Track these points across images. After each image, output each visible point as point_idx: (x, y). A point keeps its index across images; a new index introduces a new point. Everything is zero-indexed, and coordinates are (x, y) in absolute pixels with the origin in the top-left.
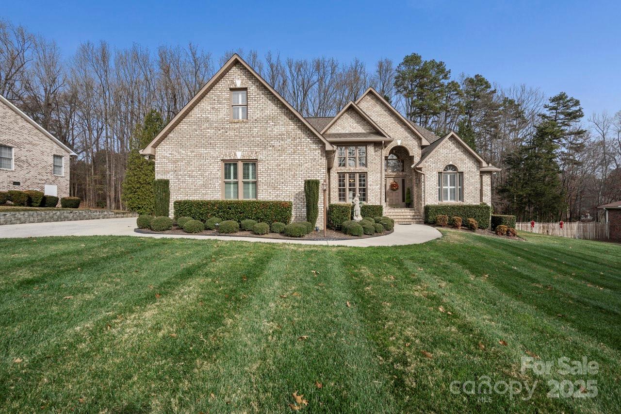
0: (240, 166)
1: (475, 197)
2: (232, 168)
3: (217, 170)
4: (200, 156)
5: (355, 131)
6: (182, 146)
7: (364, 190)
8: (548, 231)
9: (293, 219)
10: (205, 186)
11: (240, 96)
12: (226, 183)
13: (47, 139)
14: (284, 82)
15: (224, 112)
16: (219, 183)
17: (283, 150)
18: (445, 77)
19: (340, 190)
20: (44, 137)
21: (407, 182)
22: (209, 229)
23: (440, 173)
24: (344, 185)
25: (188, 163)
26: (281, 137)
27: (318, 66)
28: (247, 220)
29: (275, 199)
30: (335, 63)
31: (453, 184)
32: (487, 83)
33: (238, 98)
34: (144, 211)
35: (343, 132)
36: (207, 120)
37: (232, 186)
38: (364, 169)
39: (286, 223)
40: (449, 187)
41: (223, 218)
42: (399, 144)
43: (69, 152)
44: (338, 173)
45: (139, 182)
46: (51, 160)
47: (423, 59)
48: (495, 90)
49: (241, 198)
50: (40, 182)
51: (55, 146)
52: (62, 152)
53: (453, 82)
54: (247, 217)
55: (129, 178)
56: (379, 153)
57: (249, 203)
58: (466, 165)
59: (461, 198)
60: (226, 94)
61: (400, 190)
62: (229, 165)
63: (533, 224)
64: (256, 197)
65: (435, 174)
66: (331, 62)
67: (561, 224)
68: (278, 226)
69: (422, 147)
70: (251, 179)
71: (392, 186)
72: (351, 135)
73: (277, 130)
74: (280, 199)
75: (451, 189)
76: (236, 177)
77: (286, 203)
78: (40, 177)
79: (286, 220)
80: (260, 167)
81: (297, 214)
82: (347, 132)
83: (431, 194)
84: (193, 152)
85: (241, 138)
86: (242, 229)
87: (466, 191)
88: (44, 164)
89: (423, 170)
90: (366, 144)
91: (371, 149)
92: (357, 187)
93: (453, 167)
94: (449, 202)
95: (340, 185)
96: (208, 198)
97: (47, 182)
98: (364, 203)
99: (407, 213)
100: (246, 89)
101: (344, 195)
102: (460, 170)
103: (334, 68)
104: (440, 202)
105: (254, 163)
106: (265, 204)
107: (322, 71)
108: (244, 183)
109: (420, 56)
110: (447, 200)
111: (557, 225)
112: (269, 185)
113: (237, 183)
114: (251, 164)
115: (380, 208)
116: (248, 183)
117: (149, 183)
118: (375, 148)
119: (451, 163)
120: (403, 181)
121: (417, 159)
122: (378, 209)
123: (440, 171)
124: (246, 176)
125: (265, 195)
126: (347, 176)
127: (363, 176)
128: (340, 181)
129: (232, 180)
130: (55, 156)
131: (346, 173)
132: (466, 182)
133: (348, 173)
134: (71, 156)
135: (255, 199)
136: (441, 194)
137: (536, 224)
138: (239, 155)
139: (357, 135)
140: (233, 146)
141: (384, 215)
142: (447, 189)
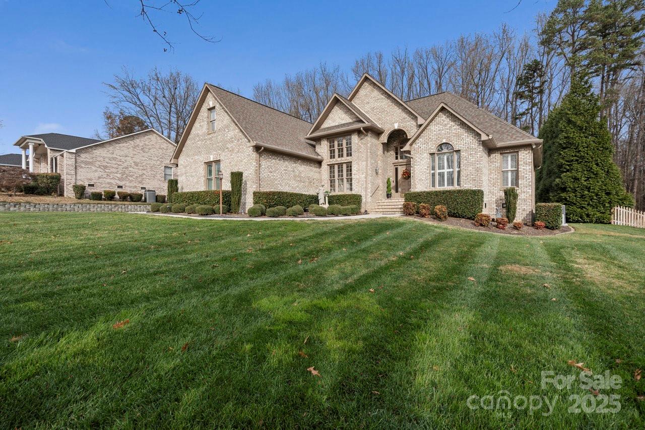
1: (475, 180)
3: (202, 170)
5: (343, 122)
7: (351, 180)
12: (208, 179)
23: (432, 154)
31: (451, 165)
35: (335, 124)
38: (349, 159)
40: (446, 170)
42: (396, 128)
44: (328, 165)
58: (464, 141)
59: (459, 184)
65: (426, 155)
75: (443, 169)
83: (421, 180)
89: (412, 153)
90: (349, 133)
91: (355, 138)
93: (448, 145)
94: (446, 187)
102: (456, 148)
104: (434, 188)
110: (443, 184)
118: (359, 137)
119: (445, 141)
123: (432, 151)
126: (336, 167)
128: (330, 173)
131: (335, 164)
132: (464, 163)
133: (337, 164)
136: (435, 179)
142: (443, 173)
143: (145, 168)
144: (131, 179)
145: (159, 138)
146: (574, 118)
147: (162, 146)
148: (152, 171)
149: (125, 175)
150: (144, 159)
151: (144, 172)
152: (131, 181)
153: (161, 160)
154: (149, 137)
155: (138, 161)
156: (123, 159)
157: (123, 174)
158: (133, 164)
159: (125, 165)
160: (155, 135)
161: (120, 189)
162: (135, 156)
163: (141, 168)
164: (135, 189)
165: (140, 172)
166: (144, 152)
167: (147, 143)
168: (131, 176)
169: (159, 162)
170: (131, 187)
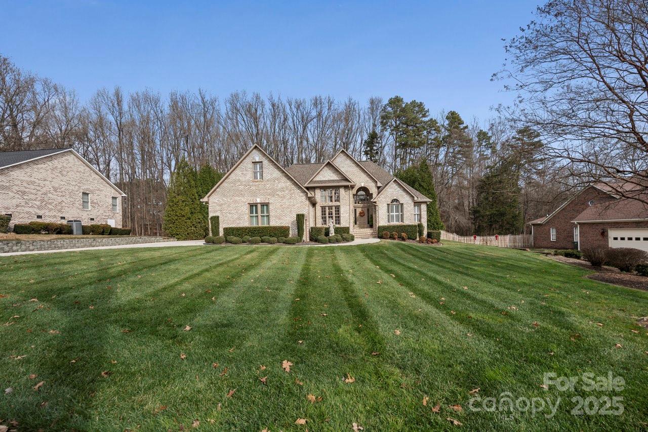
0: (259, 206)
2: (254, 207)
3: (246, 209)
4: (235, 202)
5: (332, 179)
6: (224, 196)
7: (339, 217)
8: (486, 243)
9: (290, 236)
10: (239, 219)
11: (258, 166)
12: (251, 216)
13: (108, 186)
14: (285, 120)
15: (249, 176)
16: (247, 217)
17: (284, 197)
18: (424, 116)
19: (322, 217)
20: (106, 184)
21: (370, 210)
22: (245, 242)
23: (388, 205)
24: (325, 214)
25: (229, 206)
26: (282, 190)
27: (316, 102)
28: (265, 237)
29: (280, 225)
30: (331, 100)
31: (397, 211)
32: (460, 120)
33: (257, 166)
34: (181, 237)
35: (324, 179)
36: (239, 180)
37: (254, 218)
38: (338, 204)
39: (286, 238)
40: (395, 214)
41: (252, 236)
42: (363, 186)
43: (121, 194)
44: (321, 206)
45: (176, 215)
46: (110, 200)
47: (405, 101)
48: (467, 126)
49: (260, 225)
50: (105, 218)
51: (113, 191)
52: (117, 195)
53: (431, 119)
54: (264, 235)
55: (169, 212)
56: (348, 193)
57: (265, 227)
58: (405, 199)
59: (402, 221)
60: (251, 166)
61: (366, 216)
62: (253, 206)
63: (475, 237)
64: (269, 224)
65: (385, 205)
66: (327, 98)
67: (496, 237)
68: (282, 239)
69: (379, 188)
70: (265, 214)
71: (360, 213)
72: (329, 181)
73: (280, 186)
74: (282, 225)
75: (396, 215)
76: (257, 212)
77: (286, 227)
78: (105, 214)
79: (287, 235)
80: (271, 207)
81: (292, 233)
82: (327, 179)
83: (383, 219)
84: (232, 199)
85: (260, 190)
86: (262, 241)
87: (405, 216)
88: (107, 204)
89: (377, 203)
91: (342, 191)
92: (334, 215)
93: (396, 200)
94: (395, 223)
95: (322, 215)
96: (241, 225)
97: (109, 217)
98: (337, 226)
99: (369, 231)
100: (262, 162)
101: (325, 221)
102: (401, 202)
103: (330, 103)
104: (389, 224)
105: (267, 205)
106: (275, 228)
107: (319, 107)
108: (262, 216)
109: (402, 99)
110: (394, 222)
111: (493, 238)
112: (276, 217)
113: (257, 216)
114: (265, 205)
115: (348, 228)
116: (264, 216)
117: (184, 216)
118: (345, 190)
119: (395, 198)
120: (368, 210)
121: (374, 196)
122: (346, 230)
123: (389, 203)
124: (262, 212)
125: (274, 223)
126: (327, 208)
127: (338, 208)
128: (322, 212)
129: (254, 214)
130: (113, 198)
131: (326, 206)
132: (405, 210)
134: (122, 197)
135: (268, 225)
136: (389, 218)
137: (478, 238)
138: (258, 201)
139: (333, 181)
140: (254, 194)
141: (350, 233)
142: (393, 215)
143: (64, 194)
144: (50, 207)
145: (76, 160)
146: (422, 184)
147: (80, 169)
148: (70, 197)
149: (44, 203)
150: (62, 183)
151: (63, 199)
152: (50, 210)
153: (79, 185)
154: (66, 158)
155: (57, 185)
156: (42, 183)
157: (42, 201)
158: (52, 189)
159: (44, 190)
160: (72, 156)
161: (40, 219)
162: (54, 180)
163: (60, 194)
164: (55, 219)
165: (60, 199)
166: (62, 175)
167: (65, 165)
168: (50, 204)
169: (77, 187)
170: (50, 217)
